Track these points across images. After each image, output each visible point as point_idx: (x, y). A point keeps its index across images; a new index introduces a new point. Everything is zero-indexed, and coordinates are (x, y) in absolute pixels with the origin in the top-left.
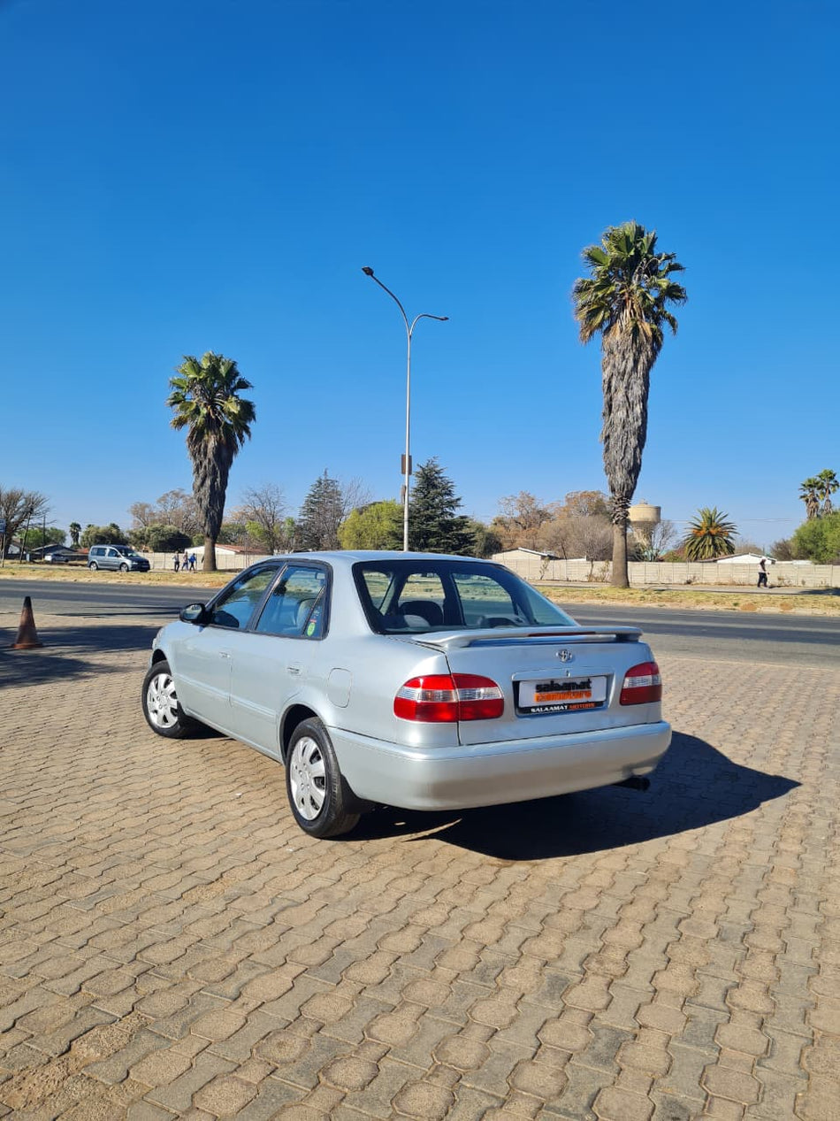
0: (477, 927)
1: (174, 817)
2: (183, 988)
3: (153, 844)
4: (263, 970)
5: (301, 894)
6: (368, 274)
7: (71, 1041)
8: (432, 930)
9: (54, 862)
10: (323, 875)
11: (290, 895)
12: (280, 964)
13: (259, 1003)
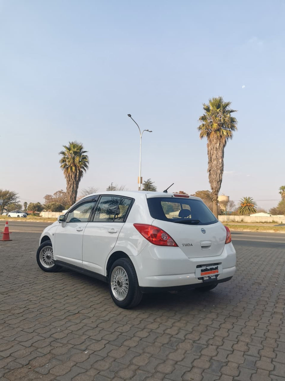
0: (169, 330)
1: (61, 294)
2: (67, 346)
3: (54, 302)
4: (94, 341)
5: (107, 318)
6: (129, 116)
7: (30, 361)
8: (153, 331)
9: (21, 306)
10: (114, 312)
11: (103, 318)
12: (100, 340)
13: (93, 351)
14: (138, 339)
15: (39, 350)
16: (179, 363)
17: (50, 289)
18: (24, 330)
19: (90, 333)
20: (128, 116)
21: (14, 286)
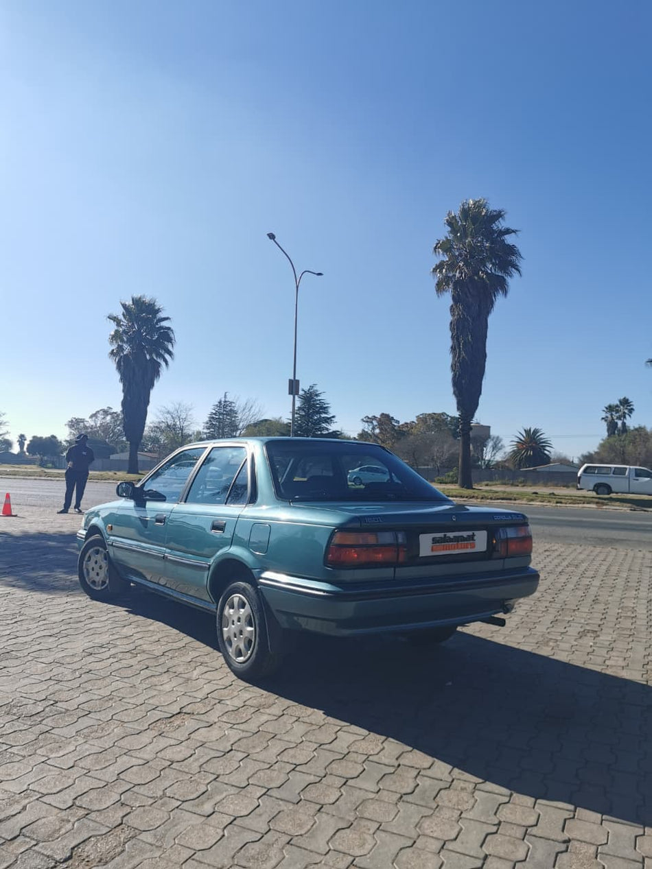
1: (133, 662)
2: (163, 804)
4: (233, 791)
5: (252, 726)
6: (270, 238)
7: (73, 848)
8: (371, 758)
9: (36, 697)
10: (268, 711)
11: (242, 727)
12: (244, 786)
13: (232, 818)
14: (338, 782)
15: (93, 815)
16: (449, 846)
17: (104, 650)
18: (48, 762)
19: (217, 767)
20: (268, 238)
21: (14, 641)
